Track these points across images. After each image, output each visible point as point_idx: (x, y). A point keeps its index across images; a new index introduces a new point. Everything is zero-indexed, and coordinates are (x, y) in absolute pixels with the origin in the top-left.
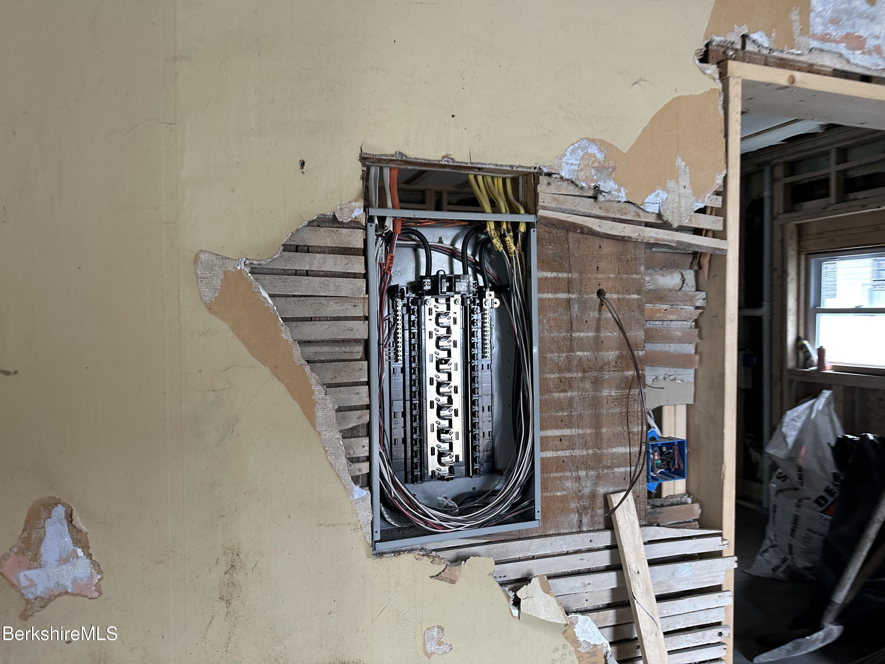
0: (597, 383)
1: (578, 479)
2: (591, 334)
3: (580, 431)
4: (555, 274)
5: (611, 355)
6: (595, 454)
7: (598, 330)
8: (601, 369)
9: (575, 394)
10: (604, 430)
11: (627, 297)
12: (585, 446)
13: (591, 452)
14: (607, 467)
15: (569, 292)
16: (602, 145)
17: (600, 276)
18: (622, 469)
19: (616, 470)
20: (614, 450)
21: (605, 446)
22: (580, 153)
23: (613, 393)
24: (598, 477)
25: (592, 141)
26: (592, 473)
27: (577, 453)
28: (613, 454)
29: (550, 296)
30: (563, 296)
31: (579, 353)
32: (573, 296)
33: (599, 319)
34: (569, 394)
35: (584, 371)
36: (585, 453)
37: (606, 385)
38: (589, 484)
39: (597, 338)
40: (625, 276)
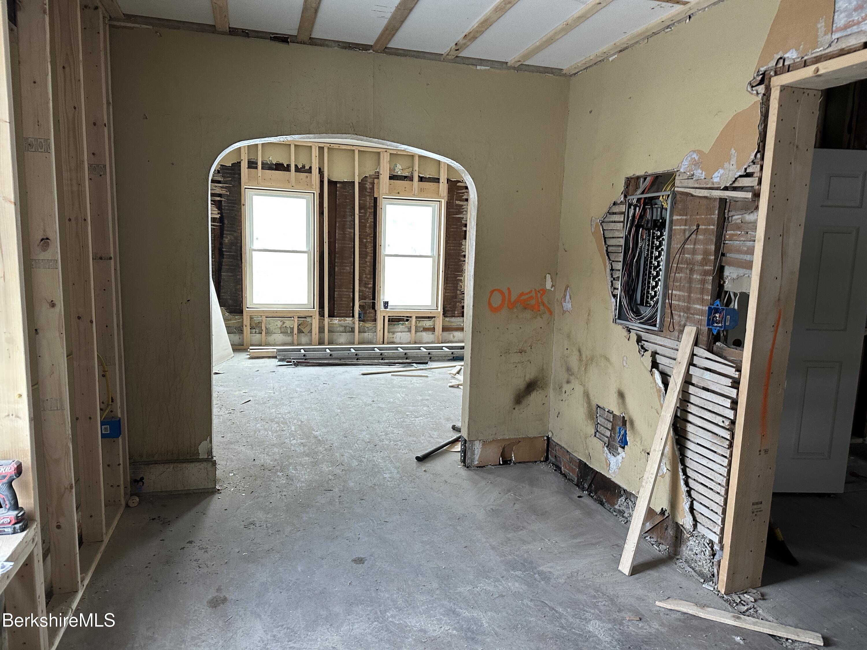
0: (692, 271)
1: (680, 316)
2: (692, 246)
3: (683, 294)
4: (681, 217)
5: (699, 257)
6: (687, 306)
7: (695, 244)
8: (694, 264)
9: (682, 275)
10: (692, 295)
11: (709, 227)
12: (684, 301)
13: (686, 304)
14: (692, 314)
15: (685, 225)
16: (699, 152)
17: (698, 217)
18: (698, 317)
19: (696, 316)
20: (695, 306)
21: (692, 303)
22: (689, 158)
23: (698, 277)
24: (687, 317)
25: (694, 151)
26: (685, 315)
27: (681, 303)
28: (695, 308)
29: (678, 227)
30: (683, 227)
31: (686, 255)
32: (687, 227)
33: (696, 239)
34: (680, 275)
35: (688, 265)
36: (683, 304)
37: (695, 272)
38: (684, 320)
39: (694, 248)
40: (709, 216)
